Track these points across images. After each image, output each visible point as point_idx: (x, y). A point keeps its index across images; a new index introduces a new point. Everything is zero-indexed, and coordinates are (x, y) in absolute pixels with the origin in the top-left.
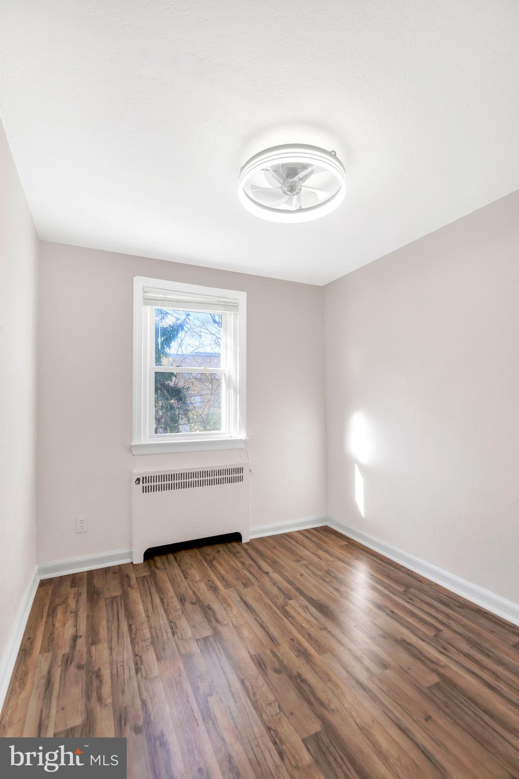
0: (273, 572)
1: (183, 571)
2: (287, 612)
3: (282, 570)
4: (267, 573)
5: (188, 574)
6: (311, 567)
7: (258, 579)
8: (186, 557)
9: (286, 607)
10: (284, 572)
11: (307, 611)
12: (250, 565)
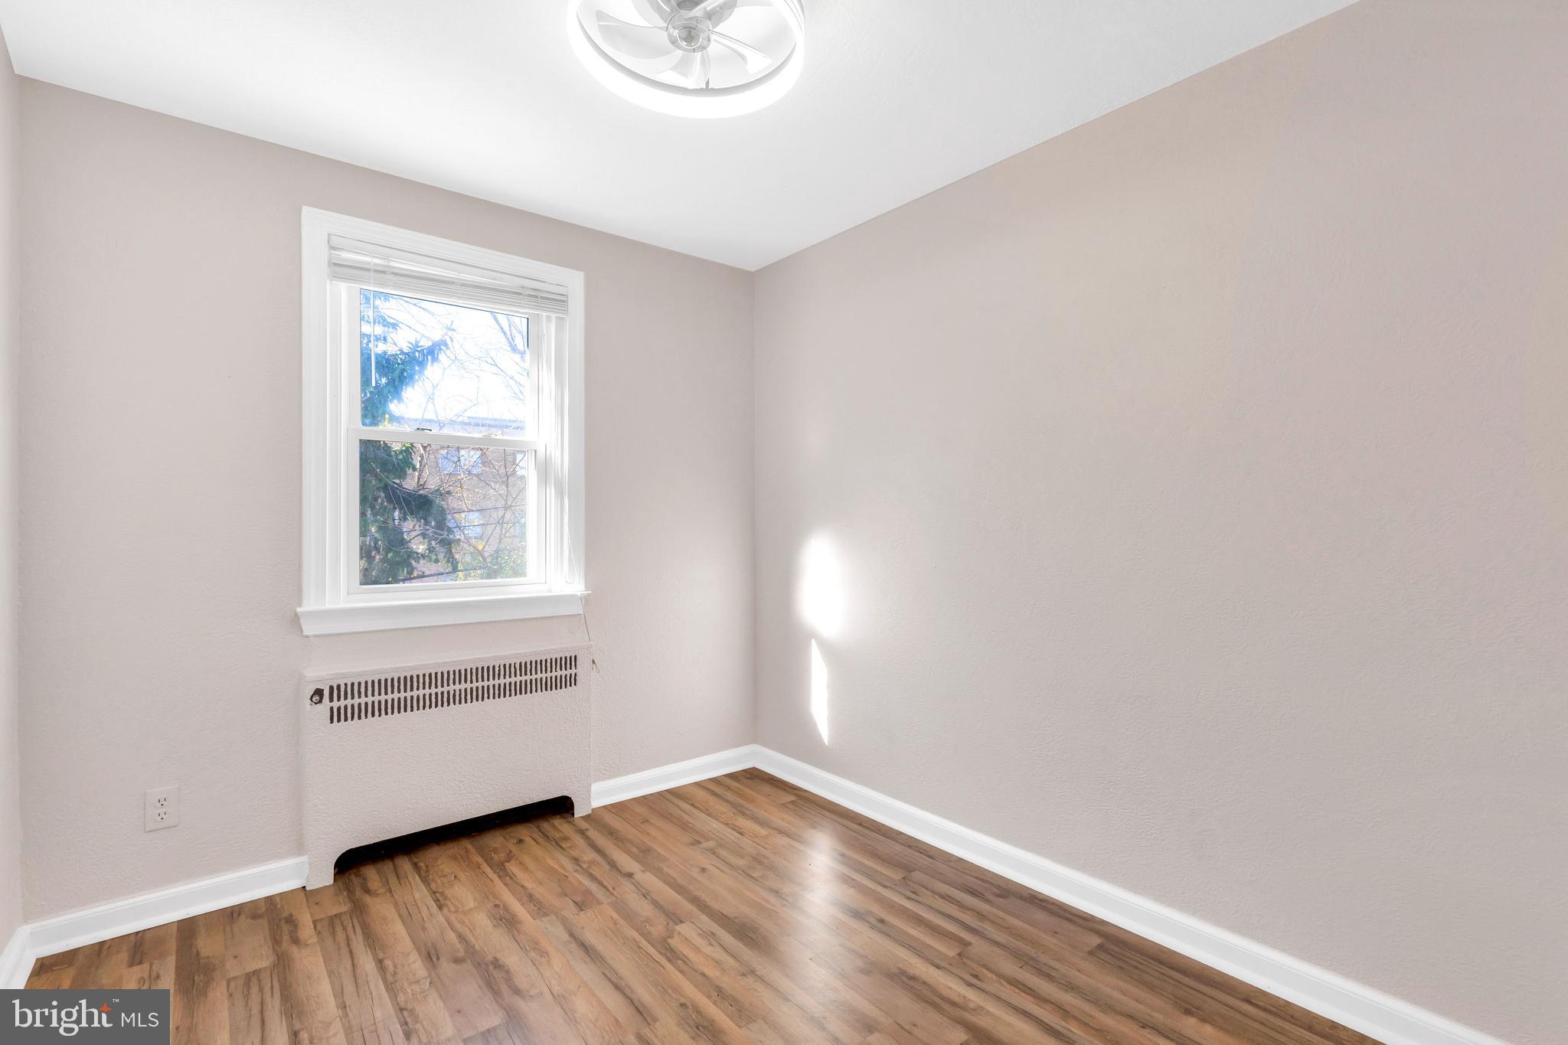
0: (643, 871)
1: (434, 893)
2: (672, 950)
3: (662, 865)
4: (630, 875)
5: (446, 898)
6: (723, 853)
7: (611, 889)
8: (442, 860)
9: (670, 941)
10: (665, 869)
11: (714, 943)
12: (592, 862)
